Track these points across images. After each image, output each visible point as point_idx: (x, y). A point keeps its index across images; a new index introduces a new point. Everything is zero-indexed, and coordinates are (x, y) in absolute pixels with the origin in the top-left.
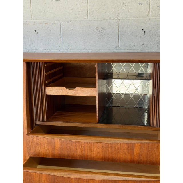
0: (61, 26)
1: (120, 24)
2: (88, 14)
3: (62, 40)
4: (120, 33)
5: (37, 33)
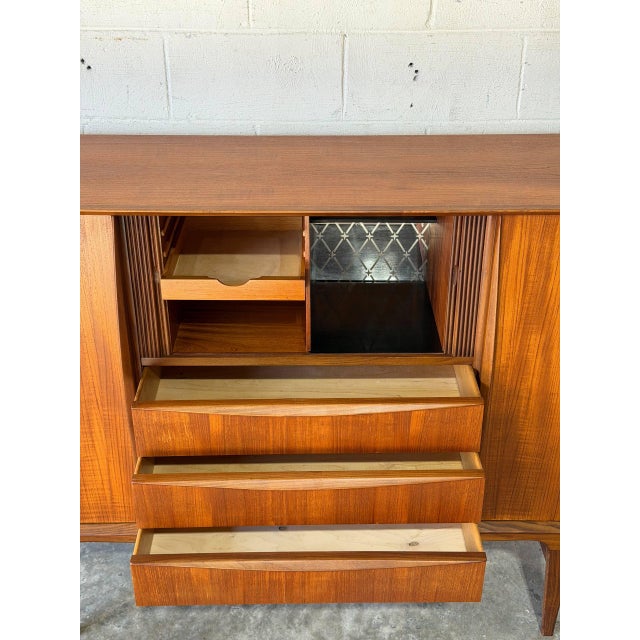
0: (166, 46)
1: (347, 46)
2: (251, 14)
3: (170, 90)
4: (346, 73)
5: (89, 67)
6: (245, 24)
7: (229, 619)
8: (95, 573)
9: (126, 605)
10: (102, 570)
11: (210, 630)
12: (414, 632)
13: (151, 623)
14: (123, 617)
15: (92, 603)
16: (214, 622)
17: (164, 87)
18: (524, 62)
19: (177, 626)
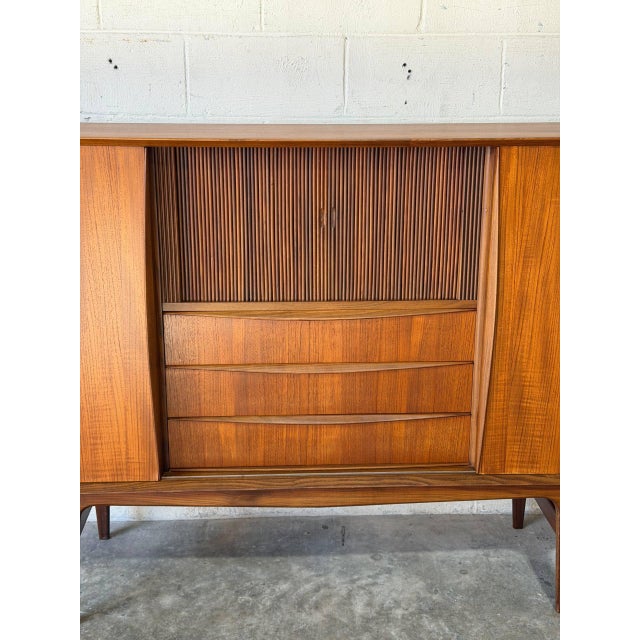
0: (186, 47)
1: (348, 48)
2: (263, 19)
3: (188, 88)
4: (347, 73)
5: (116, 67)
6: (257, 28)
7: (237, 607)
8: (96, 575)
9: (129, 599)
10: (103, 573)
11: (218, 615)
12: (426, 613)
13: (156, 612)
14: (128, 608)
15: (93, 598)
16: (221, 609)
17: (182, 86)
18: (504, 62)
19: (183, 613)
